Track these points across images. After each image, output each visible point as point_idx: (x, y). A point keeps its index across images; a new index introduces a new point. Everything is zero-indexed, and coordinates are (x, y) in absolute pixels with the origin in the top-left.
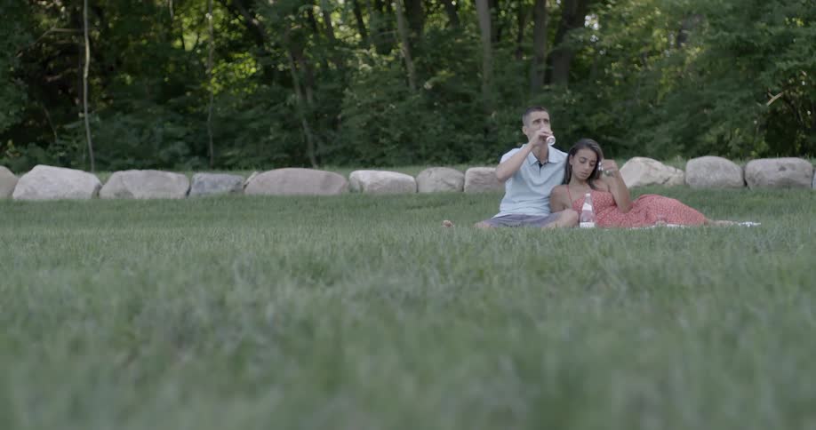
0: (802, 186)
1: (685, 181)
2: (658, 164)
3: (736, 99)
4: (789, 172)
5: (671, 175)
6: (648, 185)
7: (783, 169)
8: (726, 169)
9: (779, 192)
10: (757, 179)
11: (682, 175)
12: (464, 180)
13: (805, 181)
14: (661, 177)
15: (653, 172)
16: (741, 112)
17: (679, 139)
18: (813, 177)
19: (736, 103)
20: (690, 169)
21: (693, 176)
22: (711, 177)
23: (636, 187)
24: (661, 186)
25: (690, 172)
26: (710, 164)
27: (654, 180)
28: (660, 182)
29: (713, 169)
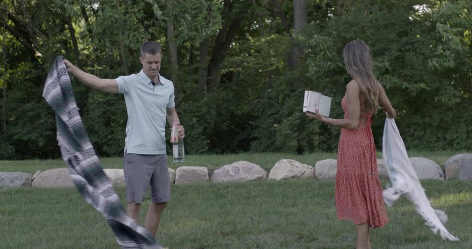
1: (314, 174)
2: (297, 163)
5: (305, 170)
11: (312, 169)
12: (175, 175)
15: (295, 169)
20: (318, 167)
21: (320, 172)
22: (332, 172)
23: (284, 179)
24: (299, 178)
25: (318, 169)
26: (330, 164)
27: (295, 174)
28: (299, 175)
29: (332, 167)
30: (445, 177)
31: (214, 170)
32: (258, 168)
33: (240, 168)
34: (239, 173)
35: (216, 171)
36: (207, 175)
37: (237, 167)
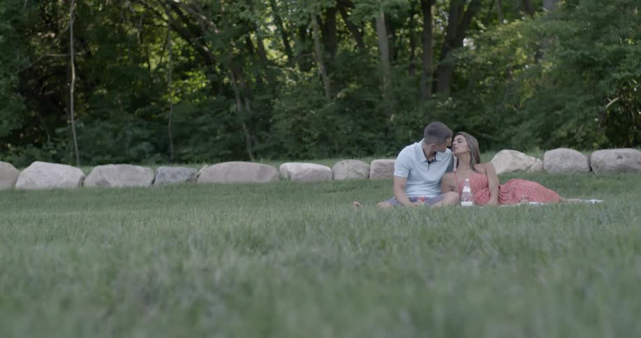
0: (635, 171)
1: (543, 168)
2: (521, 155)
3: (581, 101)
4: (624, 159)
5: (532, 163)
6: (515, 171)
7: (620, 157)
8: (576, 158)
9: (617, 176)
10: (600, 166)
11: (541, 163)
12: (369, 170)
13: (638, 167)
14: (524, 165)
15: (518, 162)
16: (585, 111)
17: (538, 133)
19: (581, 104)
20: (548, 158)
21: (550, 164)
22: (564, 164)
24: (524, 172)
25: (548, 161)
26: (562, 155)
27: (518, 167)
28: (524, 168)
29: (565, 158)
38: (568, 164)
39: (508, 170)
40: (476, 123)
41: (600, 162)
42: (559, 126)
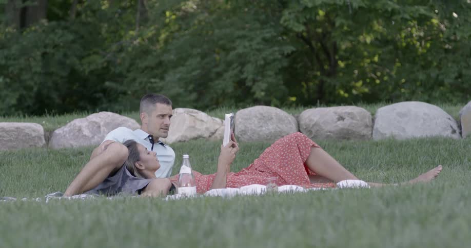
0: (363, 137)
2: (202, 115)
3: (259, 39)
4: (348, 121)
5: (217, 127)
6: (195, 139)
7: (341, 118)
8: (281, 120)
9: (340, 145)
10: (314, 131)
13: (366, 132)
14: (207, 129)
15: (198, 125)
16: (264, 54)
18: (372, 127)
19: (258, 44)
20: (240, 120)
21: (243, 128)
22: (264, 129)
23: (180, 141)
24: (207, 139)
25: (240, 122)
26: (261, 114)
27: (199, 133)
28: (206, 135)
29: (265, 119)
30: (461, 133)
31: (54, 130)
32: (133, 123)
33: (102, 124)
34: (100, 132)
35: (57, 131)
36: (43, 139)
37: (96, 123)
38: (271, 128)
39: (186, 137)
40: (93, 67)
41: (314, 125)
42: (219, 75)
